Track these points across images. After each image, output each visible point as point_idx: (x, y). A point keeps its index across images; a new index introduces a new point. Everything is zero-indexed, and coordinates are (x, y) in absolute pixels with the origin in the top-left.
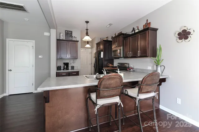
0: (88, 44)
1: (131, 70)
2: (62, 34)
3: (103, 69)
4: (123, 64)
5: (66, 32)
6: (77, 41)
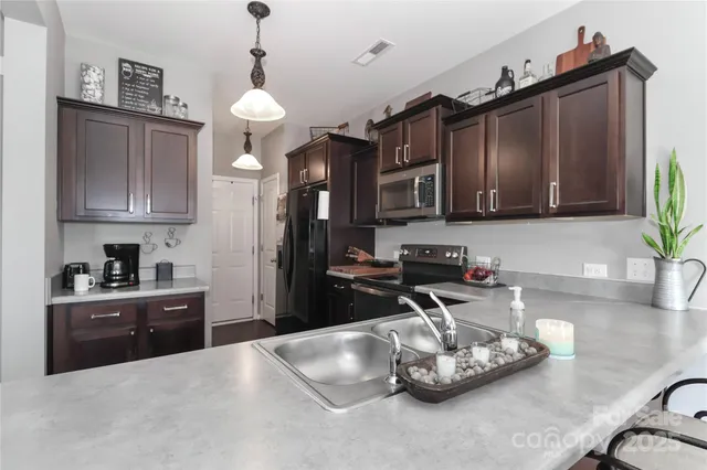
0: (248, 152)
1: (490, 280)
2: (94, 75)
3: (328, 272)
4: (436, 250)
5: (127, 67)
6: (197, 126)
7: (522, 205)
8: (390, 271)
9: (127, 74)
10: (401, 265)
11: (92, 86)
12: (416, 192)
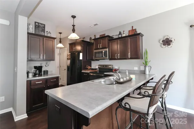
0: (60, 43)
1: (118, 71)
2: (31, 26)
3: (82, 71)
4: (106, 66)
5: (37, 24)
6: (55, 38)
7: (124, 57)
8: (96, 70)
9: (37, 25)
10: (98, 69)
11: (31, 29)
12: (103, 54)
